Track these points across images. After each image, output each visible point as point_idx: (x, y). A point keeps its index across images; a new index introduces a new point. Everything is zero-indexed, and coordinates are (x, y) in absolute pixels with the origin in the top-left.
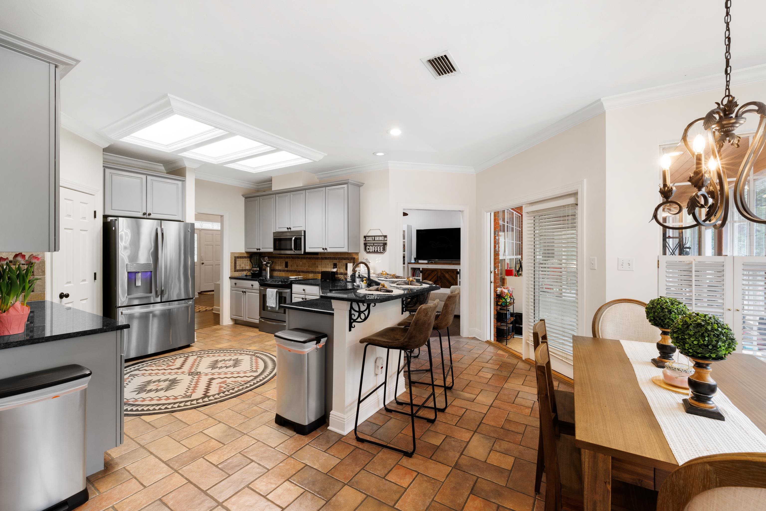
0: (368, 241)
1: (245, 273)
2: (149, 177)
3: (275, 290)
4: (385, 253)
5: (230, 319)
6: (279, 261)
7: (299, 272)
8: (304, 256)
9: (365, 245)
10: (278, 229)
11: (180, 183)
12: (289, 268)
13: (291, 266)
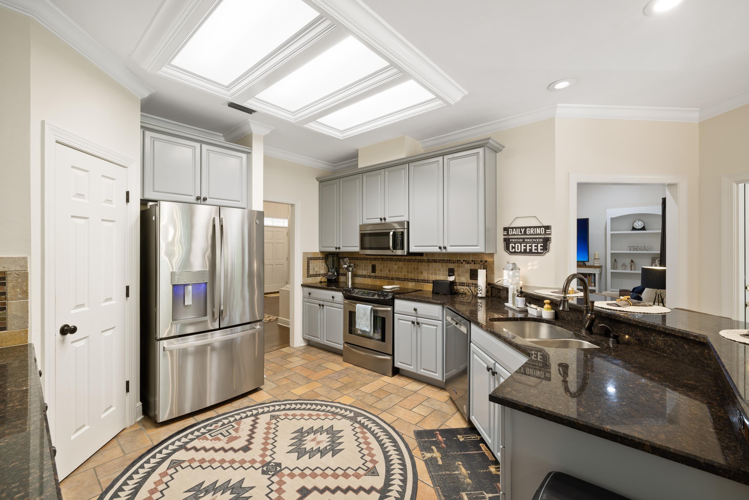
0: (512, 235)
1: (319, 279)
2: (204, 147)
3: (368, 307)
4: (547, 254)
5: (302, 339)
6: (362, 263)
7: (392, 279)
8: (407, 258)
9: (507, 241)
10: (365, 220)
11: (244, 156)
12: (378, 273)
13: (381, 270)
